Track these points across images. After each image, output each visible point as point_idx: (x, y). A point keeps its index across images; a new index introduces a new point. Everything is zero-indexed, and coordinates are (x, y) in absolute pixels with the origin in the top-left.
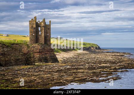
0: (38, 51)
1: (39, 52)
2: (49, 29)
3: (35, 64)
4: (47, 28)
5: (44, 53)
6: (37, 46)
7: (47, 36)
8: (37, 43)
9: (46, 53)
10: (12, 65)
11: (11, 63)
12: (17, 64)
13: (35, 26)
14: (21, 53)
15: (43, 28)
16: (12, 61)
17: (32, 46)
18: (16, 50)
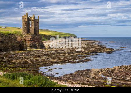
0: (29, 39)
1: (30, 41)
2: (38, 22)
3: (27, 50)
4: (36, 22)
5: (34, 41)
6: (29, 36)
7: (36, 28)
8: (28, 33)
9: (35, 41)
10: (9, 51)
11: (8, 49)
12: (13, 50)
13: (26, 20)
14: (16, 41)
15: (33, 22)
16: (9, 47)
17: (25, 35)
18: (12, 39)
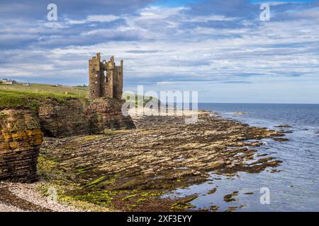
0: (104, 110)
1: (106, 112)
2: (121, 73)
3: (104, 133)
4: (118, 71)
5: (113, 113)
6: (102, 103)
7: (117, 85)
8: (101, 96)
9: (116, 112)
10: (70, 135)
11: (68, 131)
12: (77, 134)
13: (98, 69)
14: (82, 115)
15: (112, 72)
16: (69, 128)
17: (94, 101)
18: (74, 108)
